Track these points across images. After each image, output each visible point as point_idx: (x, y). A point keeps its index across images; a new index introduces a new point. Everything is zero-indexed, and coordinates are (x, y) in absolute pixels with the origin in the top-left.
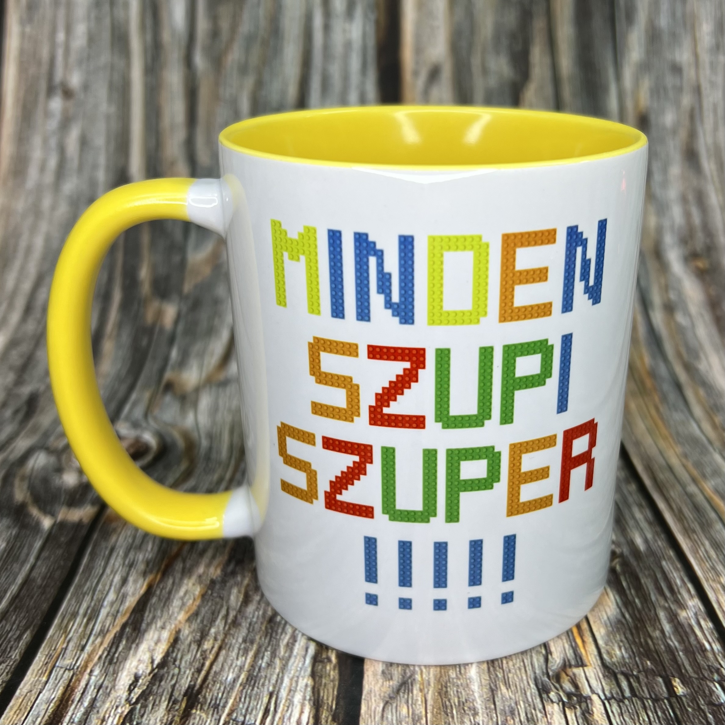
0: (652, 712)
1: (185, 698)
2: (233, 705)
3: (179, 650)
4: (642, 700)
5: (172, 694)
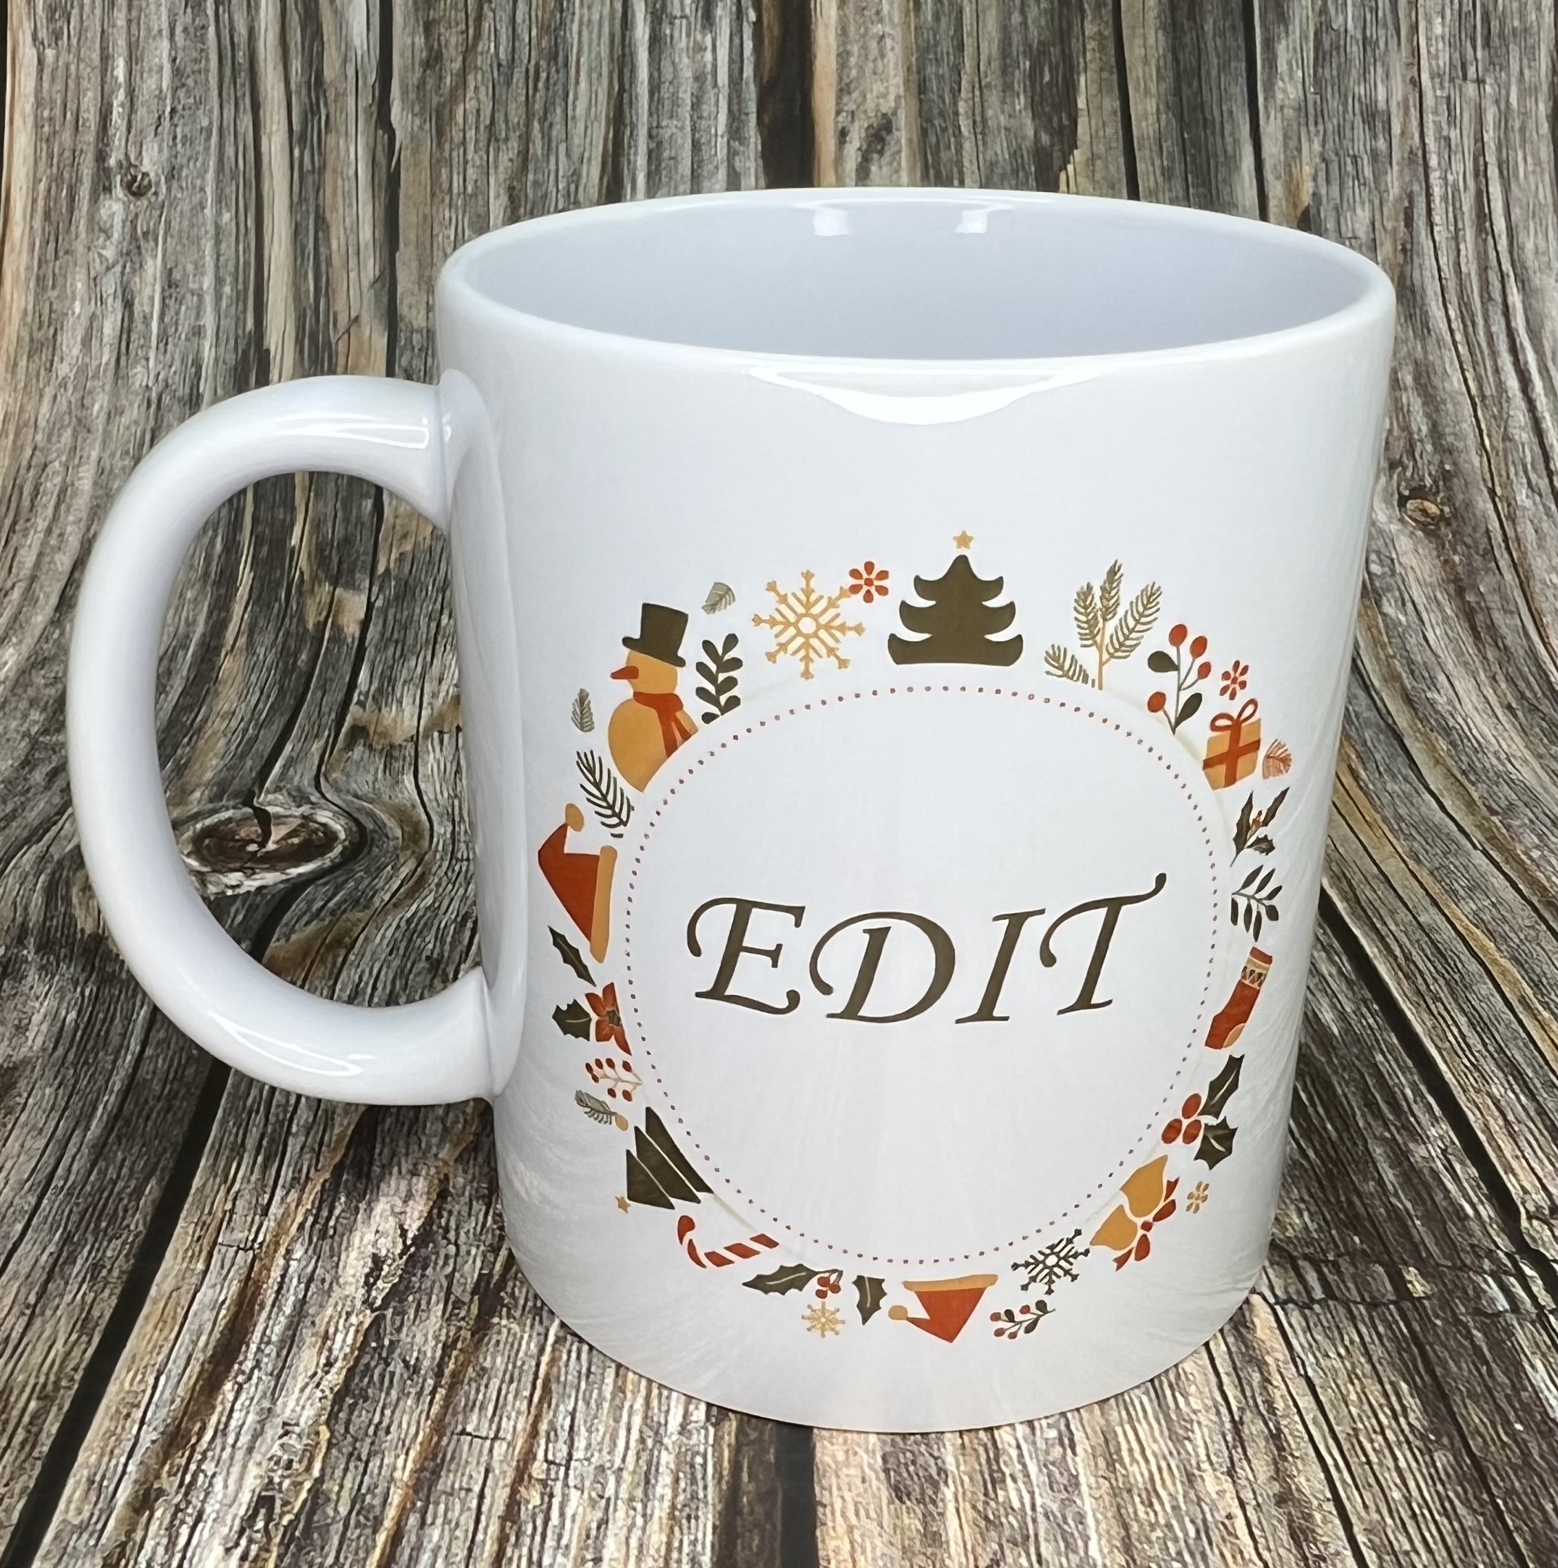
0: (1366, 1325)
1: (476, 1297)
3: (450, 1213)
4: (1346, 1303)
5: (449, 1293)
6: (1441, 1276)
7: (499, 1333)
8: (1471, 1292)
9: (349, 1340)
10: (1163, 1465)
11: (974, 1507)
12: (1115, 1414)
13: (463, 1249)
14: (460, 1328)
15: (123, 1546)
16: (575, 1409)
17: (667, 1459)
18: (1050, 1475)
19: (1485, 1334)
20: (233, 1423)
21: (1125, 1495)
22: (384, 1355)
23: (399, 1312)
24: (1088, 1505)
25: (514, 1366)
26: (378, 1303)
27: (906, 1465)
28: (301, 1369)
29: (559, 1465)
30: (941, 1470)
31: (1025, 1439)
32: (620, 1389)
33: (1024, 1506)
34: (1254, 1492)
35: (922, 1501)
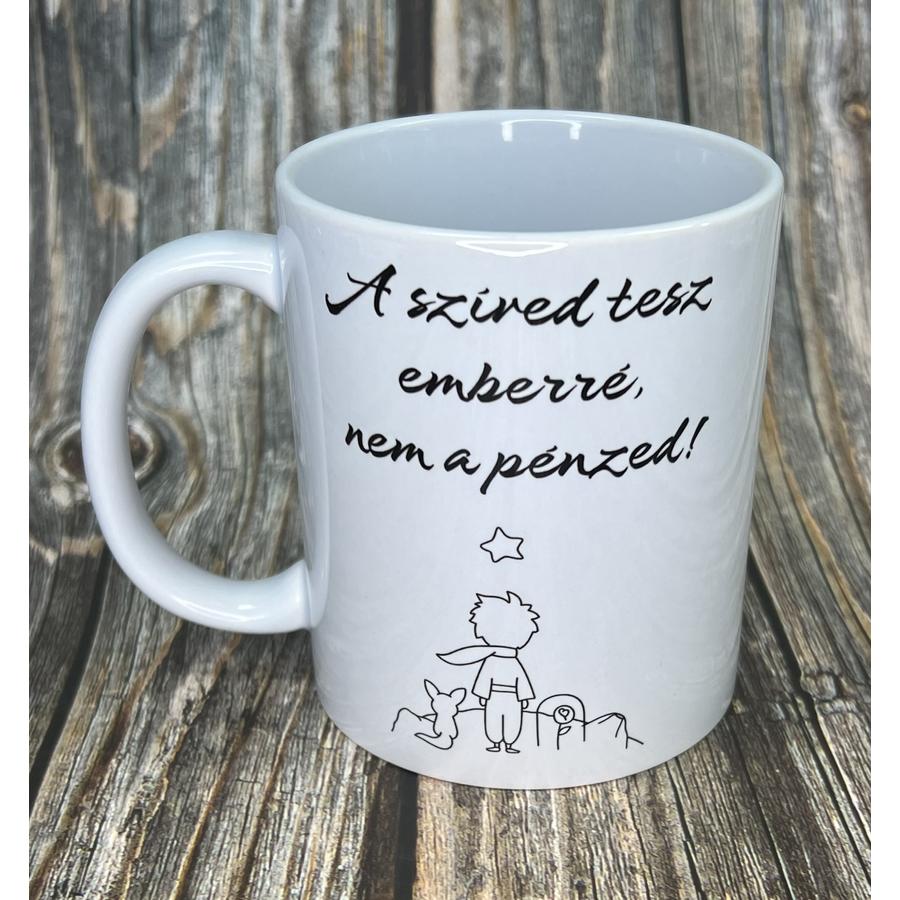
1: (243, 719)
2: (292, 724)
3: (228, 680)
5: (228, 717)
6: (752, 704)
7: (256, 735)
8: (766, 711)
9: (177, 739)
10: (593, 789)
11: (497, 809)
13: (236, 697)
14: (235, 733)
15: (66, 832)
16: (296, 769)
17: (343, 790)
18: (536, 795)
19: (769, 731)
20: (118, 778)
21: (573, 802)
22: (195, 745)
23: (203, 726)
24: (553, 807)
25: (264, 749)
26: (191, 722)
27: (464, 791)
28: (152, 752)
29: (287, 793)
30: (482, 793)
32: (319, 760)
33: (521, 807)
34: (637, 800)
35: (471, 806)
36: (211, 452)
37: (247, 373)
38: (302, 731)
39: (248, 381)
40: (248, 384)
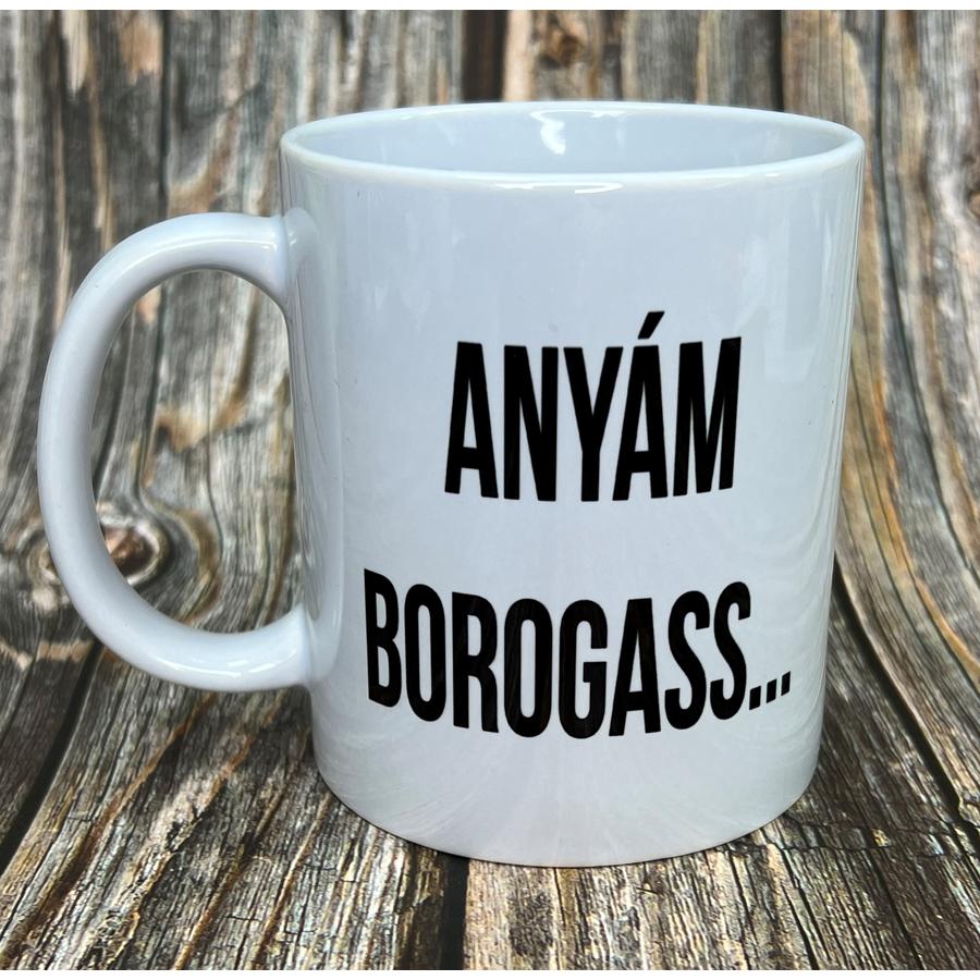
0: (844, 861)
1: (242, 845)
2: (305, 851)
3: (228, 800)
4: (832, 850)
5: (224, 842)
6: (900, 835)
7: (258, 864)
8: (918, 844)
9: (156, 868)
10: (697, 935)
11: (568, 958)
12: (668, 908)
13: (236, 819)
14: (231, 862)
16: (306, 905)
17: (366, 932)
18: (620, 941)
19: (925, 868)
20: (76, 911)
21: (669, 952)
22: (179, 875)
23: (190, 853)
24: (644, 957)
25: (267, 881)
26: (176, 848)
27: (525, 936)
28: (122, 883)
29: (294, 934)
30: (550, 939)
31: (606, 921)
32: (337, 895)
33: (601, 957)
34: (756, 951)
35: (534, 955)
36: (227, 556)
37: (275, 473)
38: (317, 860)
39: (277, 481)
40: (276, 484)
